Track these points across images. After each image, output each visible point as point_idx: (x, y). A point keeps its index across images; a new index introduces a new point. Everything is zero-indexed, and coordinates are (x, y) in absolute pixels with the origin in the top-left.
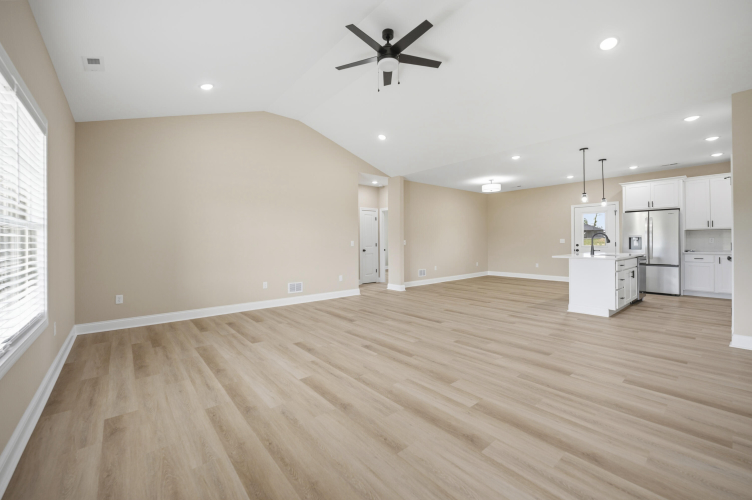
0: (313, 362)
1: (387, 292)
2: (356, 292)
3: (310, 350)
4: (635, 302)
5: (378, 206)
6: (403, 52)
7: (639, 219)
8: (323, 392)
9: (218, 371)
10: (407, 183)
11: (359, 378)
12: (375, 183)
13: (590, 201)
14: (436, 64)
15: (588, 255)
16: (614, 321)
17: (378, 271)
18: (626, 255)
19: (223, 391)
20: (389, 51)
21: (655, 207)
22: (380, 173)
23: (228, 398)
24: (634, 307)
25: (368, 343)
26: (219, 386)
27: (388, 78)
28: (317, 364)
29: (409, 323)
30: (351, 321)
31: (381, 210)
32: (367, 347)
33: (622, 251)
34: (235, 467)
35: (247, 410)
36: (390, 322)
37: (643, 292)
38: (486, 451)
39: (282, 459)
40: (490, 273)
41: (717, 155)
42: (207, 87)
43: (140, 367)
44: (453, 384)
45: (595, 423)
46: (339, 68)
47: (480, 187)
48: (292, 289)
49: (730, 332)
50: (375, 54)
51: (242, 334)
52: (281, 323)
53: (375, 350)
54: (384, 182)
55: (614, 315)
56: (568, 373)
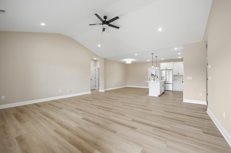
0: (83, 113)
1: (99, 92)
2: (90, 92)
3: (81, 110)
4: (163, 93)
5: (96, 66)
6: (110, 23)
7: (164, 72)
8: (90, 121)
9: (52, 119)
10: (105, 60)
11: (99, 116)
12: (95, 59)
13: (154, 67)
14: (118, 28)
15: (153, 81)
16: (159, 98)
17: (95, 86)
18: (161, 81)
19: (56, 124)
20: (106, 23)
21: (167, 69)
22: (97, 56)
23: (59, 126)
24: (163, 94)
25: (98, 107)
26: (54, 123)
27: (104, 30)
28: (85, 114)
29: (109, 101)
30: (91, 101)
31: (97, 67)
32: (99, 108)
33: (160, 80)
34: (70, 143)
35: (68, 129)
36: (103, 101)
37: (165, 91)
38: (137, 130)
39: (84, 139)
40: (127, 86)
41: (180, 57)
42: (43, 24)
43: (20, 120)
44: (125, 116)
45: (159, 121)
46: (90, 25)
47: (126, 62)
48: (69, 92)
49: (183, 99)
50: (101, 22)
51: (55, 107)
52: (68, 103)
53: (101, 109)
54: (98, 59)
55: (159, 96)
56: (152, 111)
